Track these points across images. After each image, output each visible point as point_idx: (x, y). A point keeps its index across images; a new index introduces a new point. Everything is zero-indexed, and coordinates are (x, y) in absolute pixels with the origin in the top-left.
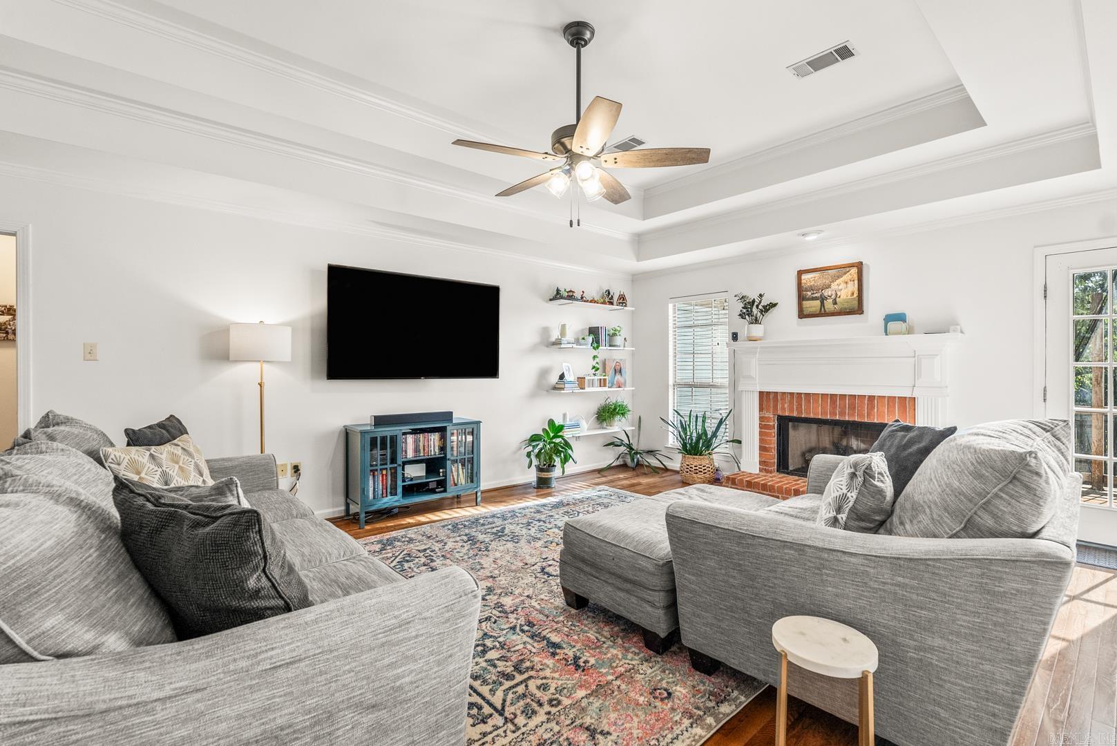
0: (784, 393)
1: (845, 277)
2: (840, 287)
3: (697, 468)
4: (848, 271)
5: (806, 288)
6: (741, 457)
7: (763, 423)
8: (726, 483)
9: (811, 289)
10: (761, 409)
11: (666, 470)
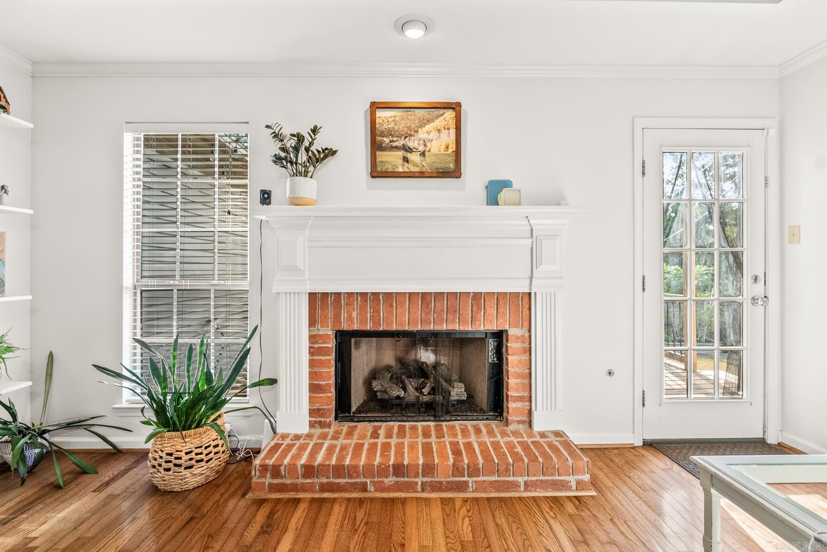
0: (350, 295)
1: (438, 123)
2: (431, 137)
3: (193, 455)
4: (442, 115)
5: (382, 132)
6: (276, 409)
7: (316, 346)
8: (260, 477)
9: (390, 133)
10: (312, 322)
11: (116, 453)
